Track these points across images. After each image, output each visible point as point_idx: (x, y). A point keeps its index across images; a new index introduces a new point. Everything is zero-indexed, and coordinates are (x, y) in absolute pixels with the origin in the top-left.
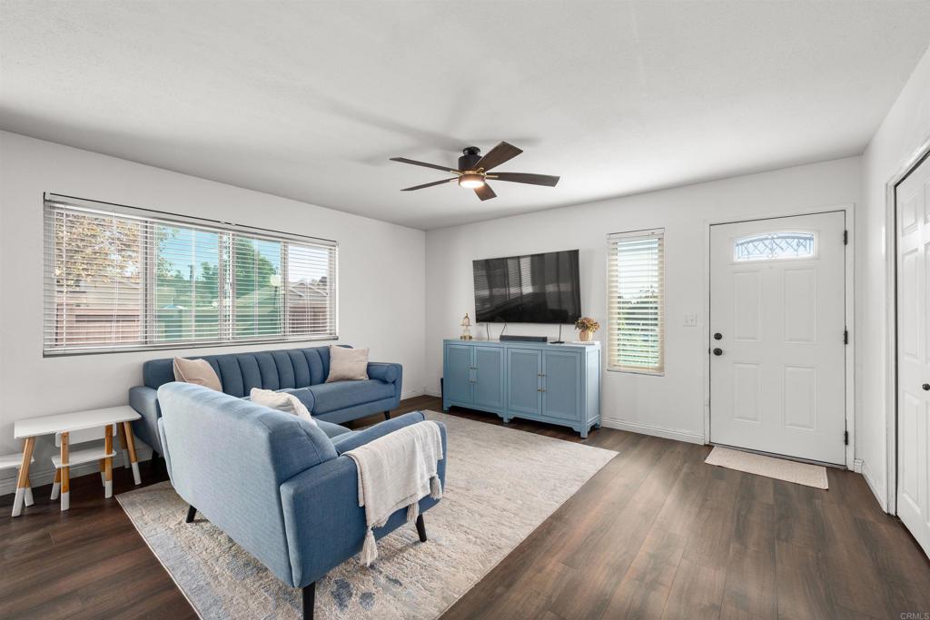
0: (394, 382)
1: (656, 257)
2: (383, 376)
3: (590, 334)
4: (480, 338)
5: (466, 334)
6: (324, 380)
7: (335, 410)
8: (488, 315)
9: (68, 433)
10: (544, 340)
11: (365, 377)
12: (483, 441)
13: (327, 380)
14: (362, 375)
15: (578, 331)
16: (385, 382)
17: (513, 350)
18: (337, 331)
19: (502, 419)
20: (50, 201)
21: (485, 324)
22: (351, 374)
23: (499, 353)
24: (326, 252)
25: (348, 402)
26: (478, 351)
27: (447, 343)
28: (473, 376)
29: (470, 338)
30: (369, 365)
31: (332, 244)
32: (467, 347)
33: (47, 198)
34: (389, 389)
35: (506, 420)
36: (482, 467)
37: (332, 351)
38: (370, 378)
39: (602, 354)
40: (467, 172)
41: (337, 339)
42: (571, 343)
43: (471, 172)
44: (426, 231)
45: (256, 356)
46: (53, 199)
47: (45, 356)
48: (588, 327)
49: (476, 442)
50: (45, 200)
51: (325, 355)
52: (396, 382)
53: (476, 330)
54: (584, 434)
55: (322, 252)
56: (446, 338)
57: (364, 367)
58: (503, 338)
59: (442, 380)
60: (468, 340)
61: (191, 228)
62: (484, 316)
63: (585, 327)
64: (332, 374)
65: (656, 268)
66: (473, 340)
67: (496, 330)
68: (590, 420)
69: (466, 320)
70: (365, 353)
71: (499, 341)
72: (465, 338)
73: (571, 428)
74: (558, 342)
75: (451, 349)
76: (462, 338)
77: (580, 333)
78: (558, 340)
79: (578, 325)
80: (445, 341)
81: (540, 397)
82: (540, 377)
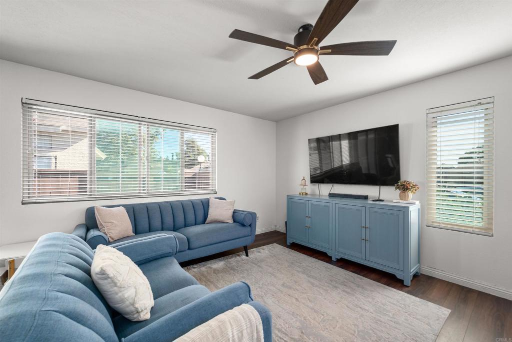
0: (250, 226)
1: (483, 125)
2: (243, 220)
3: (410, 194)
4: (313, 195)
5: (304, 191)
6: (204, 222)
7: (206, 246)
8: (319, 178)
9: (13, 261)
10: (366, 198)
11: (231, 221)
12: (316, 278)
13: (206, 222)
14: (229, 219)
15: (398, 191)
16: (243, 225)
17: (340, 205)
18: (217, 188)
19: (331, 257)
20: (26, 103)
21: (317, 184)
22: (221, 218)
23: (329, 207)
24: (210, 136)
25: (215, 240)
26: (312, 205)
27: (289, 198)
28: (308, 222)
29: (306, 194)
30: (235, 212)
31: (213, 130)
32: (303, 201)
33: (24, 101)
34: (246, 230)
35: (334, 259)
36: (315, 311)
37: (211, 202)
38: (234, 222)
39: (422, 213)
40: (301, 47)
41: (216, 193)
42: (392, 202)
43: (305, 47)
44: (276, 121)
46: (28, 102)
47: (23, 204)
48: (408, 189)
49: (310, 279)
50: (23, 103)
51: (206, 205)
52: (252, 226)
53: (310, 188)
54: (408, 282)
55: (208, 136)
56: (288, 194)
57: (230, 213)
58: (331, 195)
59: (286, 222)
60: (304, 196)
61: (119, 121)
62: (317, 179)
63: (405, 188)
64: (209, 218)
65: (483, 136)
66: (308, 196)
67: (326, 189)
68: (413, 270)
69: (303, 182)
70: (233, 203)
71: (328, 198)
72: (302, 194)
73: (395, 275)
74: (379, 200)
75: (292, 202)
76: (300, 194)
77: (400, 194)
78: (378, 199)
79: (398, 187)
80: (288, 196)
81: (363, 245)
82: (364, 228)
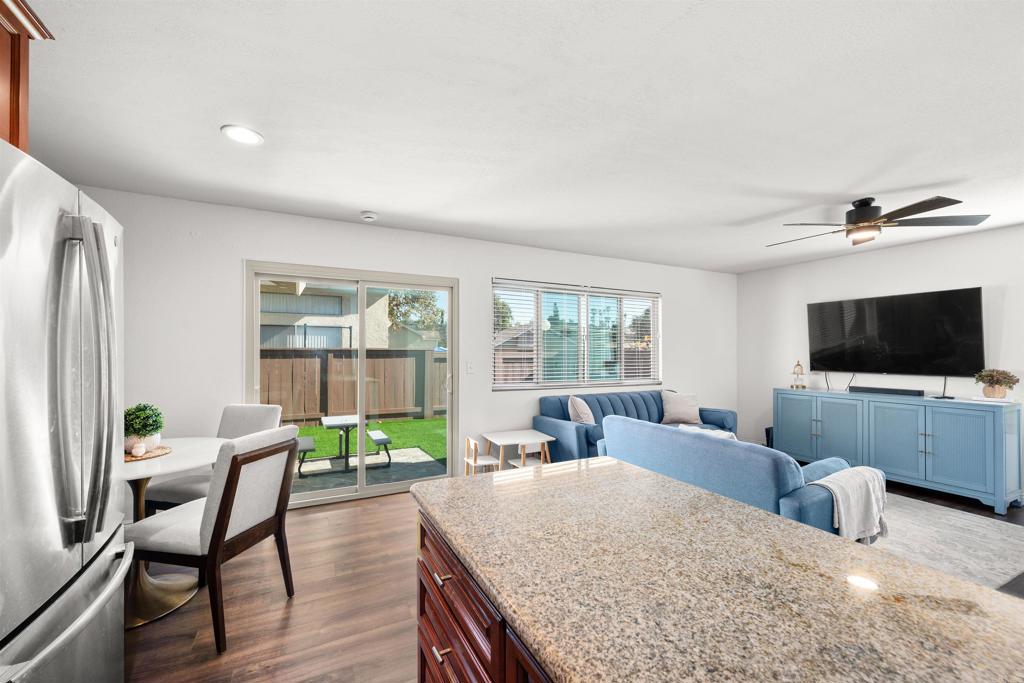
2: (722, 422)
3: (1004, 390)
4: (816, 388)
5: (799, 383)
6: (659, 421)
10: (920, 393)
11: (701, 422)
13: (665, 421)
14: (696, 418)
15: (981, 385)
17: (877, 404)
18: (661, 376)
20: (494, 283)
21: (824, 373)
22: (687, 418)
26: (823, 402)
27: (778, 393)
28: (816, 428)
29: (804, 387)
30: (701, 411)
31: (656, 295)
32: (807, 398)
37: (663, 394)
38: (707, 423)
41: (660, 384)
42: (969, 399)
44: (738, 274)
45: (608, 396)
46: (496, 282)
48: (999, 382)
51: (657, 399)
53: (811, 379)
54: (1002, 509)
56: (775, 387)
57: (695, 412)
58: (853, 389)
60: (800, 389)
63: (993, 380)
64: (668, 415)
66: (808, 390)
67: (841, 380)
69: (798, 368)
70: (694, 398)
71: (849, 393)
72: (797, 387)
73: (978, 501)
74: (944, 397)
75: (783, 398)
76: (792, 387)
77: (984, 389)
78: (941, 395)
79: (981, 379)
80: (775, 389)
81: (922, 460)
82: (923, 437)
